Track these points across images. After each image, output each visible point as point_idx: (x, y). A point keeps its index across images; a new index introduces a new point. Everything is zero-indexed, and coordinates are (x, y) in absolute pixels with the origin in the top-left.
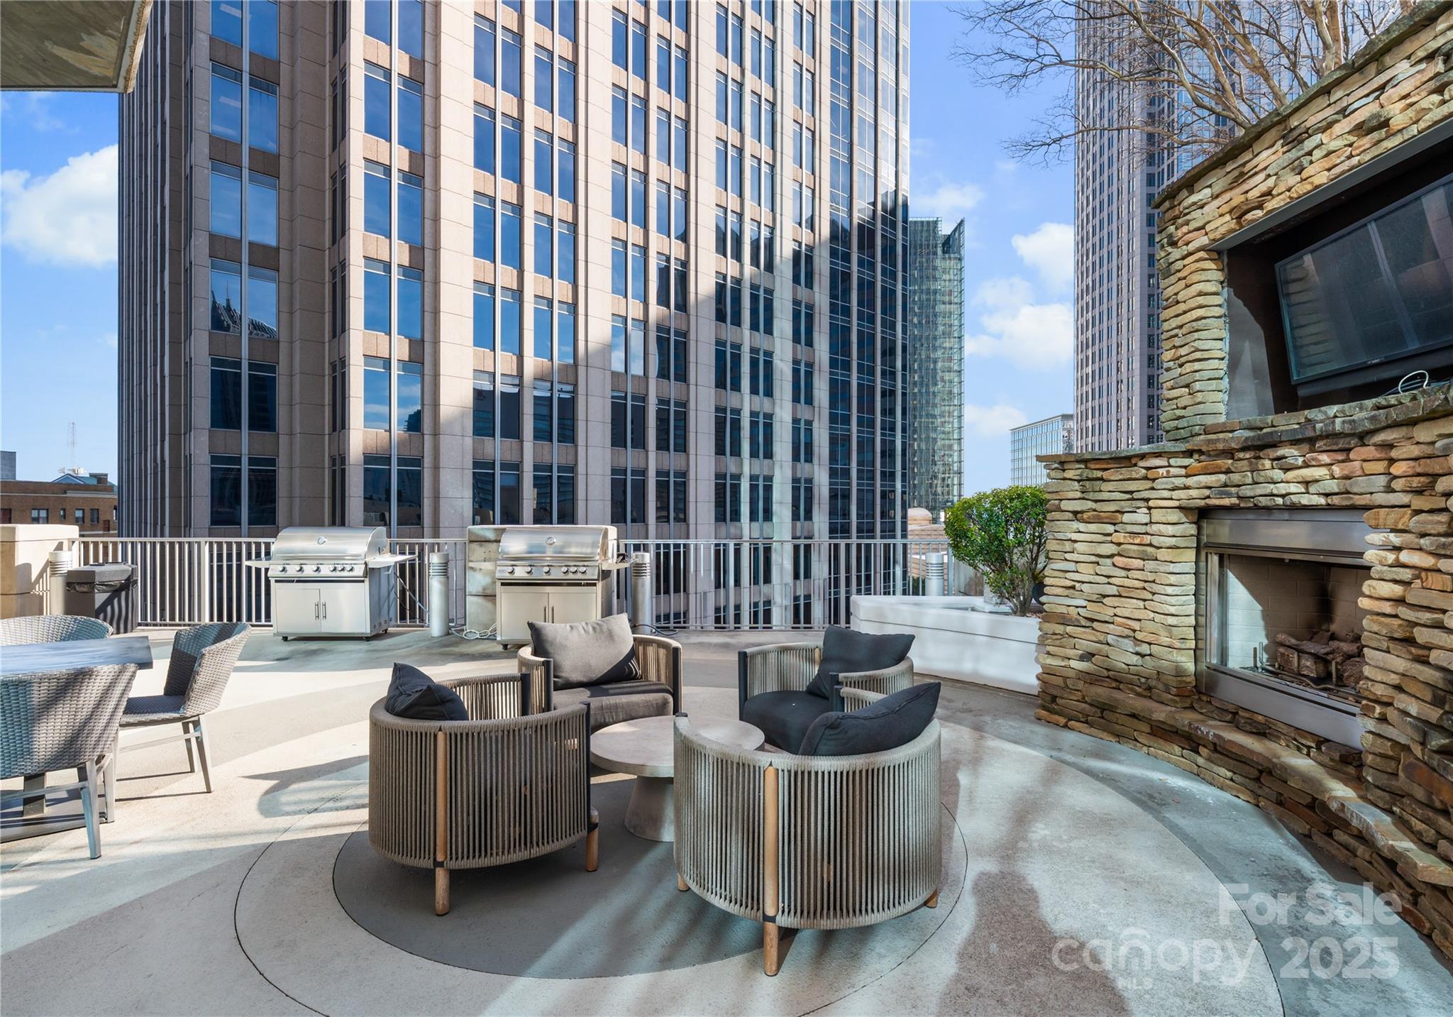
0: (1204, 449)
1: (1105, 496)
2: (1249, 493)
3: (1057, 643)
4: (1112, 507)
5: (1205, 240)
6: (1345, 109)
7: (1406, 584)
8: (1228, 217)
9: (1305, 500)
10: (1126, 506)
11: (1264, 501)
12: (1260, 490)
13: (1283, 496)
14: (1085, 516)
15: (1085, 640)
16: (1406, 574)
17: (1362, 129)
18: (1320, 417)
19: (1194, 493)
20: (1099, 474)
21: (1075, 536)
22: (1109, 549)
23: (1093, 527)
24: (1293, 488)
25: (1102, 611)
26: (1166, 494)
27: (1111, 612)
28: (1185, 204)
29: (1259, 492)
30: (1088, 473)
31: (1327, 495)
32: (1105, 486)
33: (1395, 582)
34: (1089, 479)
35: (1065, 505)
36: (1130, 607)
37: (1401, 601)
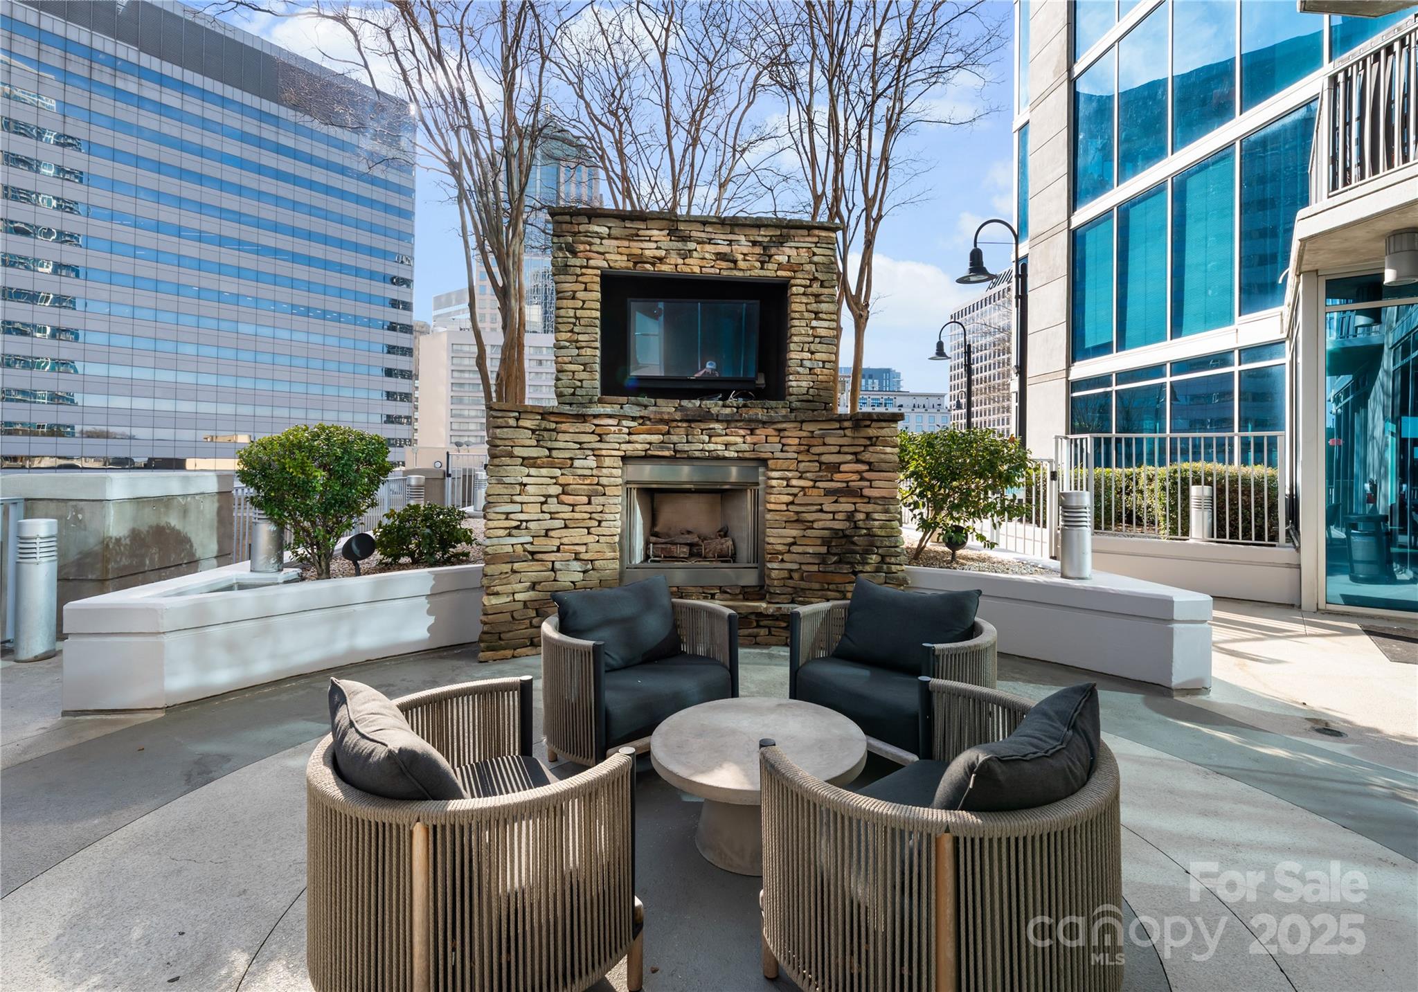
0: (652, 416)
1: (561, 445)
2: (686, 449)
3: (505, 581)
4: (568, 454)
5: (605, 264)
6: (711, 239)
7: (795, 495)
8: (625, 258)
9: (727, 454)
10: (579, 454)
11: (697, 454)
12: (694, 447)
13: (709, 451)
14: (539, 461)
15: (532, 571)
16: (795, 491)
17: (721, 256)
18: (690, 405)
19: (639, 446)
20: (553, 426)
21: (525, 480)
22: (556, 490)
23: (544, 471)
24: (720, 447)
25: (549, 543)
26: (617, 446)
27: (557, 543)
28: (582, 228)
29: (694, 448)
30: (544, 424)
31: (737, 452)
32: (561, 436)
33: (788, 494)
34: (546, 430)
35: (518, 451)
36: (577, 535)
37: (792, 503)
